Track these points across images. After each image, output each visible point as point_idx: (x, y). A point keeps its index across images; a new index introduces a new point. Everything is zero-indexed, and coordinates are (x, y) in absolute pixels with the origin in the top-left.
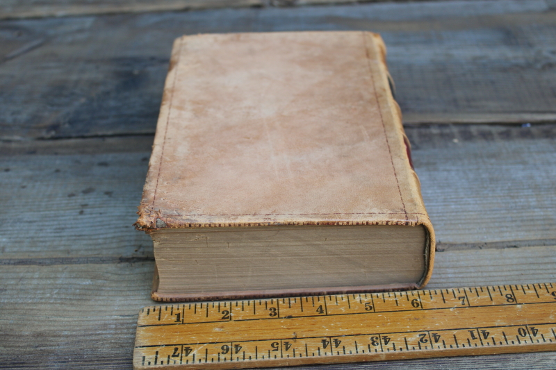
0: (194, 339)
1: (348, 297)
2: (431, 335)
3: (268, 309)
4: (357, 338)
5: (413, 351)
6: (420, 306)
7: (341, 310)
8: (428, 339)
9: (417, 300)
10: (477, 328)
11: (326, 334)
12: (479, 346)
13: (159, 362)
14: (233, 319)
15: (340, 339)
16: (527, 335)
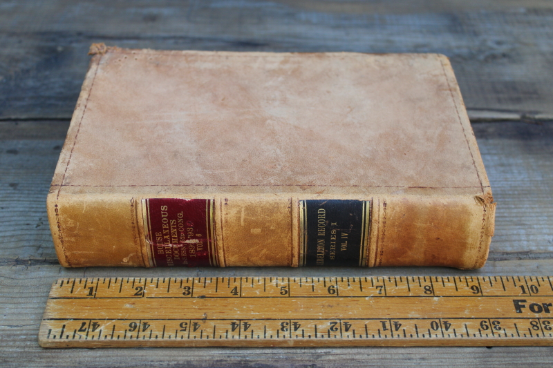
0: (104, 314)
1: (265, 279)
2: (342, 323)
3: (183, 287)
4: (267, 323)
5: (321, 339)
6: (336, 293)
7: (256, 293)
8: (339, 328)
9: (333, 287)
10: (390, 319)
11: (236, 317)
12: (389, 337)
13: (64, 337)
14: (146, 295)
15: (249, 322)
16: (440, 329)
